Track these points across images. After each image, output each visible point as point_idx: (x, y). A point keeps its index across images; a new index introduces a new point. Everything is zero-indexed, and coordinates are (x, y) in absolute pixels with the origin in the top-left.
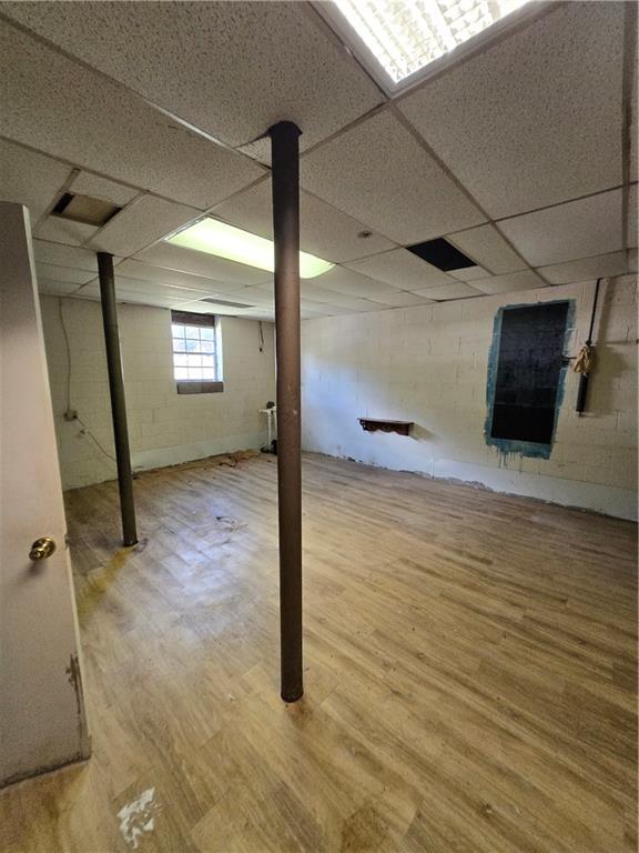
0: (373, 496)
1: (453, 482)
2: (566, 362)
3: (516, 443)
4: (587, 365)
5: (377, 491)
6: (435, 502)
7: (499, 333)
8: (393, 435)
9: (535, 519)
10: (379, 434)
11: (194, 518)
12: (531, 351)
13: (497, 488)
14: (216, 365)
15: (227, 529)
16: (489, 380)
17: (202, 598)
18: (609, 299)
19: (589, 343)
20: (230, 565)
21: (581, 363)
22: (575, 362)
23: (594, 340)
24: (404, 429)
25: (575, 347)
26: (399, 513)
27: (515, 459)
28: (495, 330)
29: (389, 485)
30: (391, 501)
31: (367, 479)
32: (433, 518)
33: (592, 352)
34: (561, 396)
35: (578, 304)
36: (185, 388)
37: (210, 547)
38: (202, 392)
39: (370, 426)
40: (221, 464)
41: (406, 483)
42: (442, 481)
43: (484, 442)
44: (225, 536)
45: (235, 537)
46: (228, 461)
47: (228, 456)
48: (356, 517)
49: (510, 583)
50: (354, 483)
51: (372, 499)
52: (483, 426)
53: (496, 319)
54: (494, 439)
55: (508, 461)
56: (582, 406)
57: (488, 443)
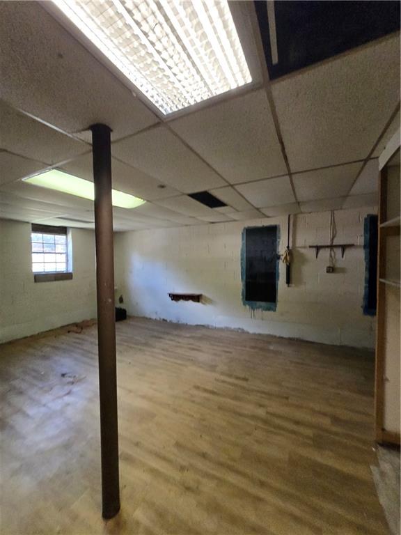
0: (179, 344)
1: (227, 329)
2: (279, 258)
3: (259, 303)
4: (288, 258)
5: (180, 340)
6: (217, 344)
7: (245, 241)
8: (190, 303)
9: (272, 348)
10: (181, 302)
11: (41, 378)
12: (261, 251)
13: (251, 331)
14: (67, 261)
15: (69, 383)
16: (242, 267)
17: (42, 446)
18: (295, 225)
19: (288, 247)
20: (70, 412)
21: (286, 258)
22: (283, 258)
23: (290, 246)
24: (196, 298)
25: (282, 250)
26: (194, 353)
27: (259, 312)
28: (243, 240)
29: (188, 335)
30: (190, 346)
31: (175, 333)
32: (215, 355)
33: (290, 252)
34: (278, 276)
35: (281, 227)
36: (40, 278)
37: (53, 400)
38: (55, 280)
39: (176, 297)
40: (69, 332)
41: (199, 333)
42: (221, 330)
43: (242, 303)
44: (67, 388)
45: (76, 389)
46: (75, 328)
47: (76, 325)
48: (166, 360)
49: (258, 391)
50: (165, 336)
51: (177, 346)
52: (241, 294)
53: (243, 234)
54: (247, 302)
55: (256, 314)
56: (289, 281)
57: (244, 304)
